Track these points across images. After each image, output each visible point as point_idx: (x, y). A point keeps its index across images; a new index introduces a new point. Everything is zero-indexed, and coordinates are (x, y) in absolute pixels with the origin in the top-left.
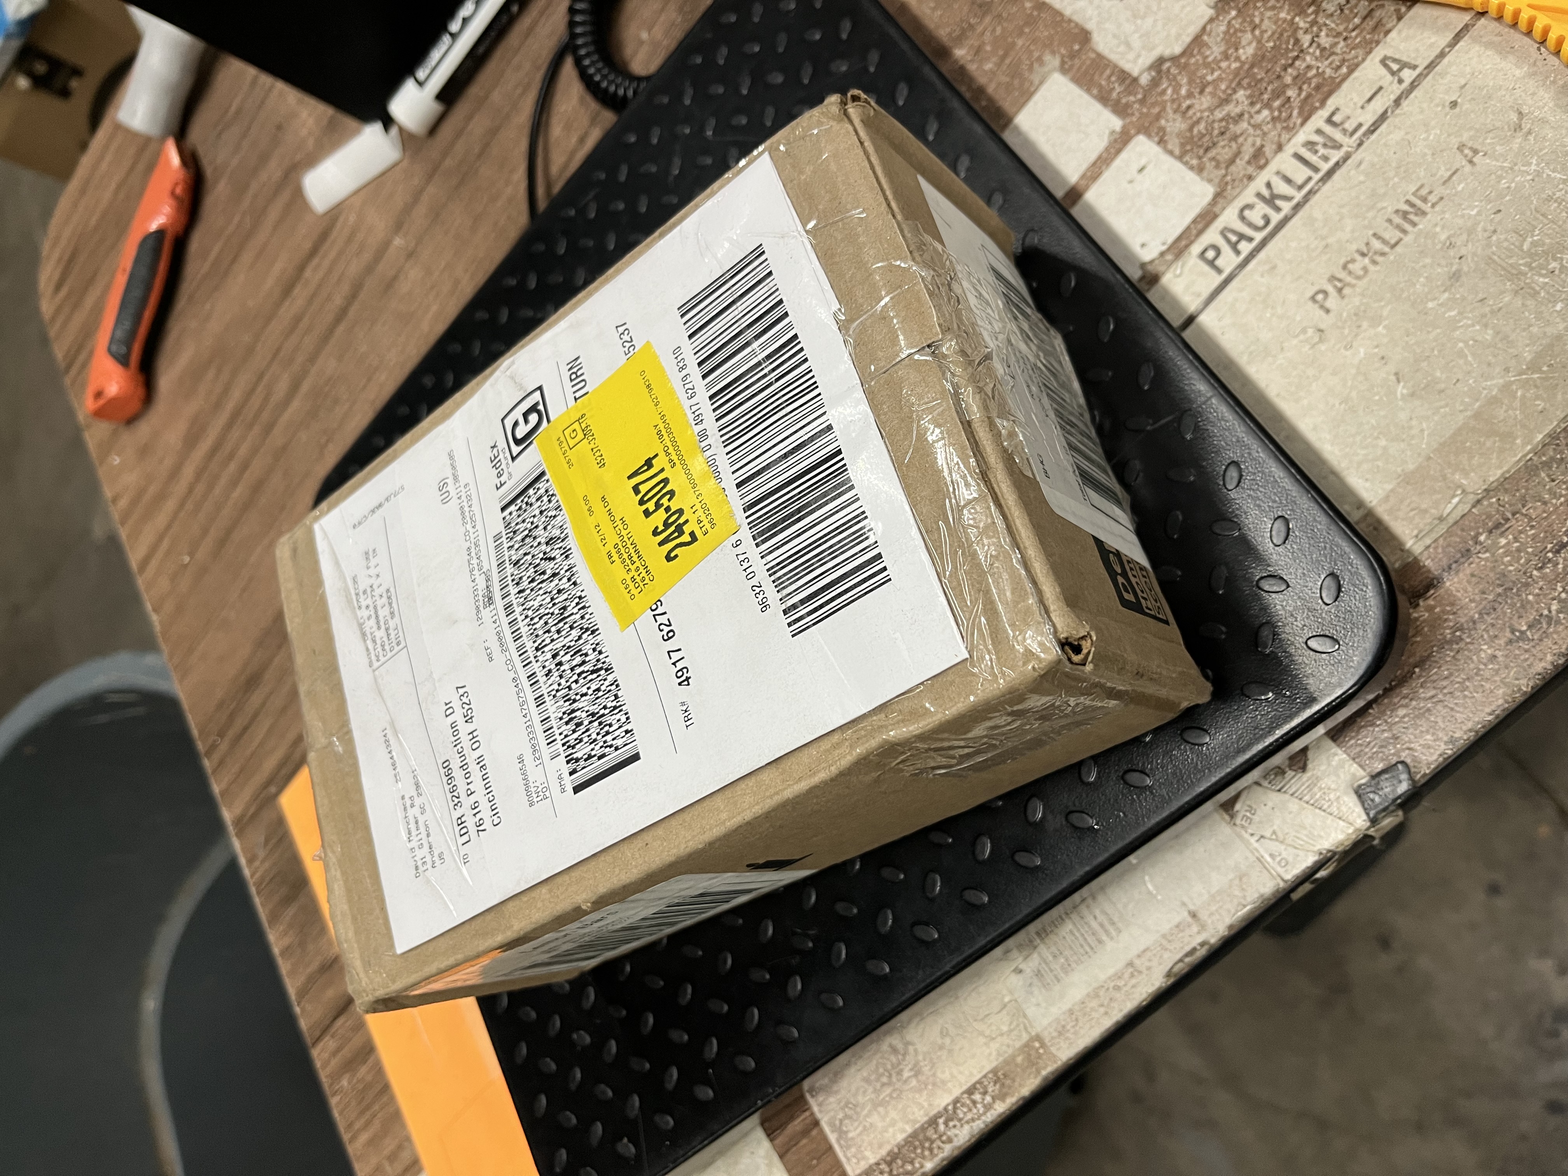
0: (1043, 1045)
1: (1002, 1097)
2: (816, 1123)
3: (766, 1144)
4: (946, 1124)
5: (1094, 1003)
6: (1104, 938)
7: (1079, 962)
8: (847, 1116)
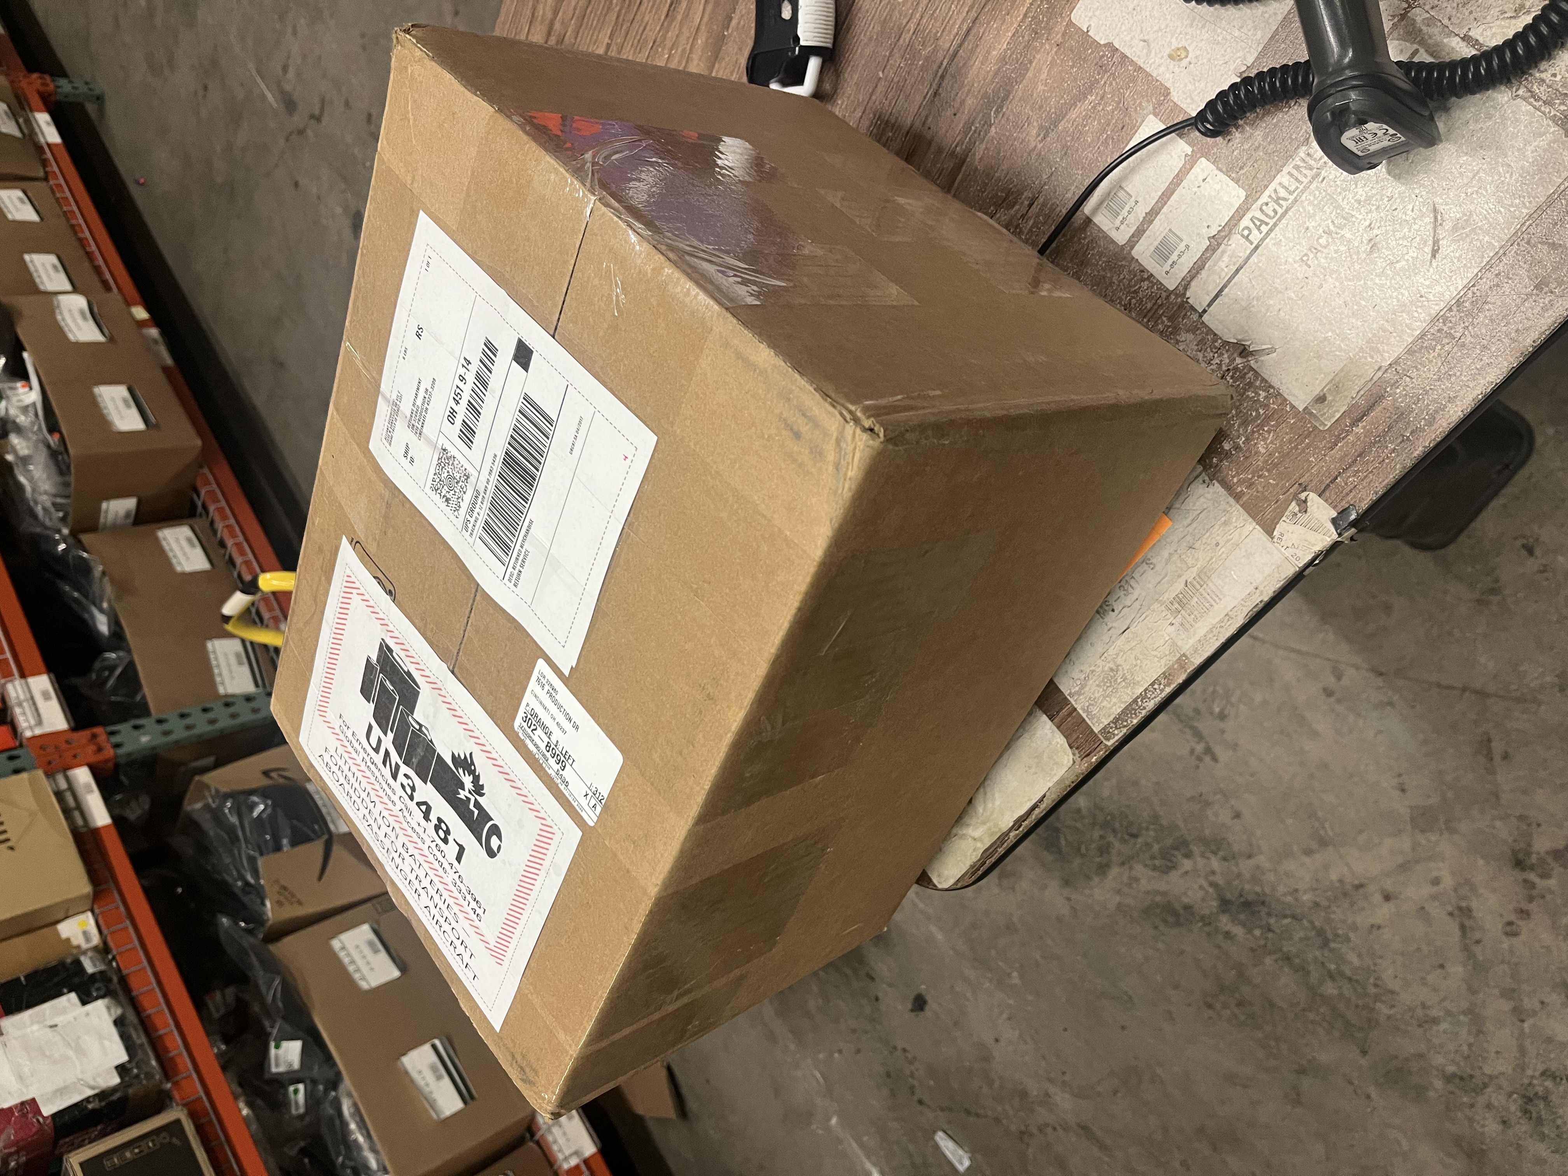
0: (1187, 658)
1: (1169, 685)
2: (1075, 709)
3: (1049, 722)
4: (1142, 701)
5: (1211, 636)
6: (1213, 603)
7: (1202, 617)
8: (1090, 705)
